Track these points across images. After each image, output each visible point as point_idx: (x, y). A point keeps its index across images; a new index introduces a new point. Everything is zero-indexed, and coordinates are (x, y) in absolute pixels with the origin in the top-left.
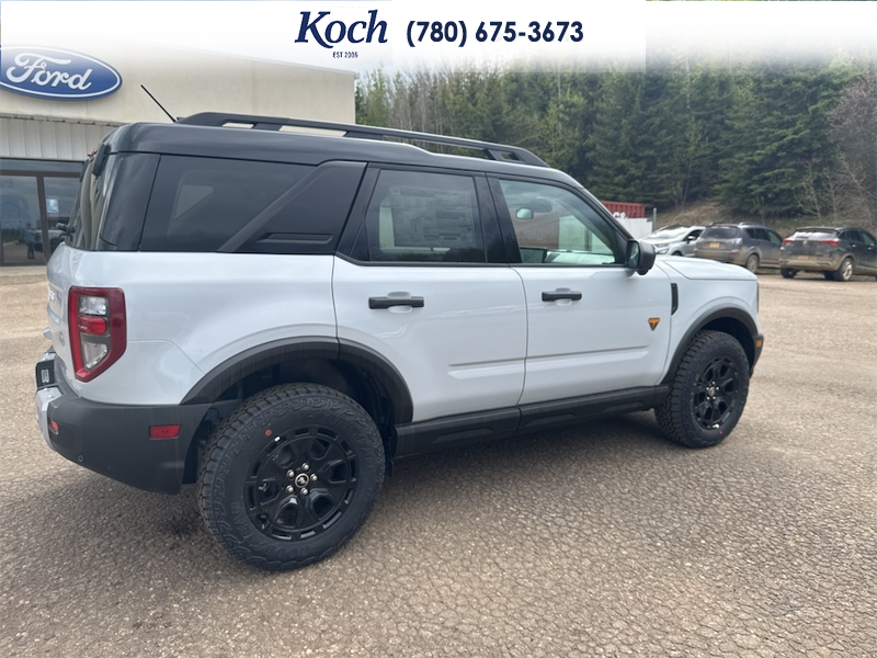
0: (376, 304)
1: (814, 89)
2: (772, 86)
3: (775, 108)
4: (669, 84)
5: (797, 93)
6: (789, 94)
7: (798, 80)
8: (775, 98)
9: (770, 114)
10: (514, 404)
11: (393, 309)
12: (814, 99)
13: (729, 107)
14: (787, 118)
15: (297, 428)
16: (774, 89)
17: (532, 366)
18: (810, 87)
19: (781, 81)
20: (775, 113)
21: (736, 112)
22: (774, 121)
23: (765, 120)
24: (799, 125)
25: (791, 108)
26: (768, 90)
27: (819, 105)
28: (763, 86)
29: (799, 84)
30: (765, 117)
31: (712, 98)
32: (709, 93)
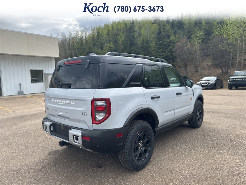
0: (152, 98)
1: (169, 43)
2: (160, 43)
3: (161, 48)
4: (135, 42)
5: (166, 44)
6: (163, 45)
7: (166, 41)
8: (161, 46)
9: (160, 50)
10: (172, 121)
11: (155, 99)
12: (169, 46)
13: (149, 48)
14: (164, 50)
15: (141, 132)
16: (160, 44)
17: (176, 111)
18: (168, 43)
19: (162, 42)
20: (161, 49)
21: (151, 49)
22: (161, 51)
23: (159, 51)
24: (167, 52)
25: (165, 48)
26: (159, 44)
27: (171, 47)
28: (158, 43)
29: (166, 42)
30: (159, 50)
31: (145, 46)
32: (145, 44)
